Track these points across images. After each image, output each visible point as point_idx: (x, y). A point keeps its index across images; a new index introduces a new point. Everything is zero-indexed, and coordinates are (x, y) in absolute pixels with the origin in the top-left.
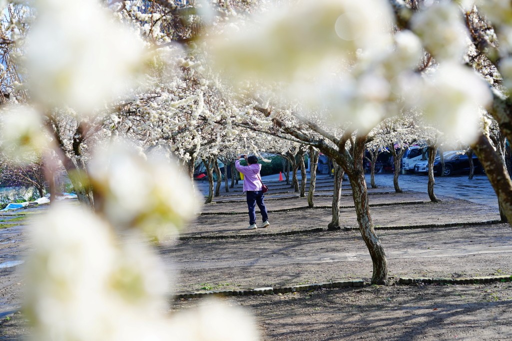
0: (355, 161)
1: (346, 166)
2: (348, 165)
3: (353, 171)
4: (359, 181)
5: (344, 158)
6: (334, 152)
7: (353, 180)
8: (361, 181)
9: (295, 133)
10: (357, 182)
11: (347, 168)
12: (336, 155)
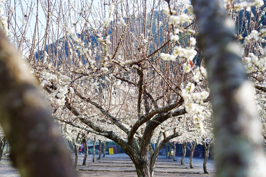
0: (141, 153)
1: (133, 156)
2: (135, 155)
3: (139, 161)
4: (144, 170)
5: (131, 149)
6: (122, 143)
7: (139, 169)
8: (145, 170)
9: (89, 123)
10: (141, 170)
11: (134, 158)
12: (124, 146)
